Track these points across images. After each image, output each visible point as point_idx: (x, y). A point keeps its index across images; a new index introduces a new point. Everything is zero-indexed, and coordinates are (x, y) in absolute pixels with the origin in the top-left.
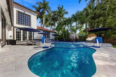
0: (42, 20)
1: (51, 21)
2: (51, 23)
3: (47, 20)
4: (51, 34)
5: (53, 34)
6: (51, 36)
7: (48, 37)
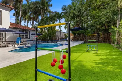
0: (17, 12)
1: (31, 13)
2: (32, 16)
3: (25, 13)
4: (31, 33)
5: (35, 33)
6: (31, 36)
7: (27, 37)
